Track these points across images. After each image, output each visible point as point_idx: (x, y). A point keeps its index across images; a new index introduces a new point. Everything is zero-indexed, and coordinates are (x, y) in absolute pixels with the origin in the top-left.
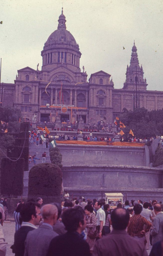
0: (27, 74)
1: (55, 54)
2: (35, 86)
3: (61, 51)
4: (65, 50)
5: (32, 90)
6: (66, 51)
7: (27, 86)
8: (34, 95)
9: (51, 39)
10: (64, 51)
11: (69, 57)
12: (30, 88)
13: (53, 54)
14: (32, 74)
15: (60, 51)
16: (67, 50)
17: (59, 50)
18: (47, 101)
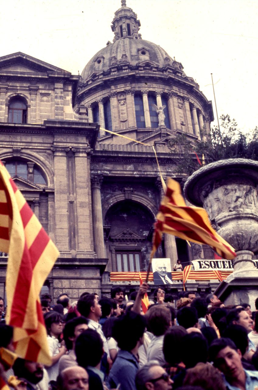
0: (14, 89)
1: (122, 102)
2: (71, 154)
3: (145, 88)
4: (162, 86)
5: (53, 174)
6: (166, 91)
7: (17, 151)
8: (65, 204)
9: (99, 62)
10: (158, 88)
11: (181, 111)
12: (36, 167)
13: (114, 101)
14: (47, 95)
15: (143, 90)
16: (167, 88)
17: (137, 87)
18: (137, 256)
